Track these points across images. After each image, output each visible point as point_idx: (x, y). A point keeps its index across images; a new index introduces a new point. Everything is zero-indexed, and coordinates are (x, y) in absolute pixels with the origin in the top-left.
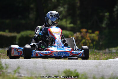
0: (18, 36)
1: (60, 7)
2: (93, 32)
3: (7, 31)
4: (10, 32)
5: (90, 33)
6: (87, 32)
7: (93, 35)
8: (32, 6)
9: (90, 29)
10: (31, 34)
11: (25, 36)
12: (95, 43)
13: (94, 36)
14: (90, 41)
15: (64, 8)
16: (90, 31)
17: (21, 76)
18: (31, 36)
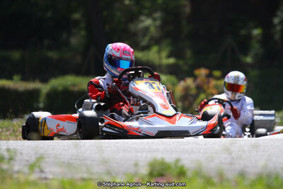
0: (45, 88)
1: (143, 18)
3: (16, 78)
4: (24, 79)
5: (218, 79)
6: (210, 76)
8: (77, 16)
9: (217, 68)
10: (74, 85)
11: (60, 88)
15: (154, 20)
16: (217, 73)
17: (46, 179)
18: (76, 89)
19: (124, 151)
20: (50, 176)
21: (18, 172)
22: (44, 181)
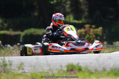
0: (23, 34)
2: (97, 27)
6: (90, 27)
9: (93, 24)
10: (34, 32)
11: (29, 34)
12: (98, 38)
13: (97, 31)
14: (94, 36)
16: (94, 26)
17: (25, 72)
18: (35, 34)
19: (56, 60)
20: (27, 71)
21: (13, 70)
22: (24, 73)
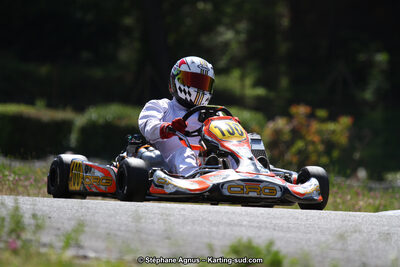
0: (80, 120)
1: (221, 29)
2: (333, 118)
3: (40, 103)
4: (51, 105)
5: (323, 121)
6: (312, 116)
7: (331, 126)
8: (128, 21)
9: (321, 106)
10: (120, 118)
11: (101, 121)
12: (336, 154)
13: (334, 132)
14: (321, 147)
15: (237, 32)
16: (322, 113)
18: (123, 123)
